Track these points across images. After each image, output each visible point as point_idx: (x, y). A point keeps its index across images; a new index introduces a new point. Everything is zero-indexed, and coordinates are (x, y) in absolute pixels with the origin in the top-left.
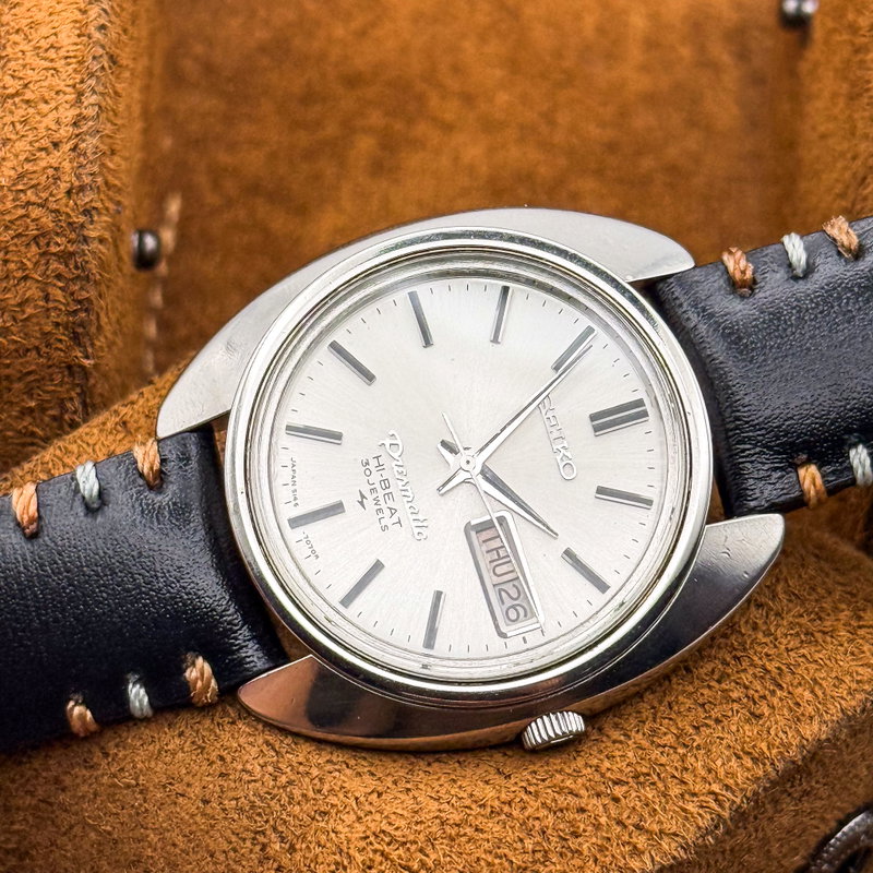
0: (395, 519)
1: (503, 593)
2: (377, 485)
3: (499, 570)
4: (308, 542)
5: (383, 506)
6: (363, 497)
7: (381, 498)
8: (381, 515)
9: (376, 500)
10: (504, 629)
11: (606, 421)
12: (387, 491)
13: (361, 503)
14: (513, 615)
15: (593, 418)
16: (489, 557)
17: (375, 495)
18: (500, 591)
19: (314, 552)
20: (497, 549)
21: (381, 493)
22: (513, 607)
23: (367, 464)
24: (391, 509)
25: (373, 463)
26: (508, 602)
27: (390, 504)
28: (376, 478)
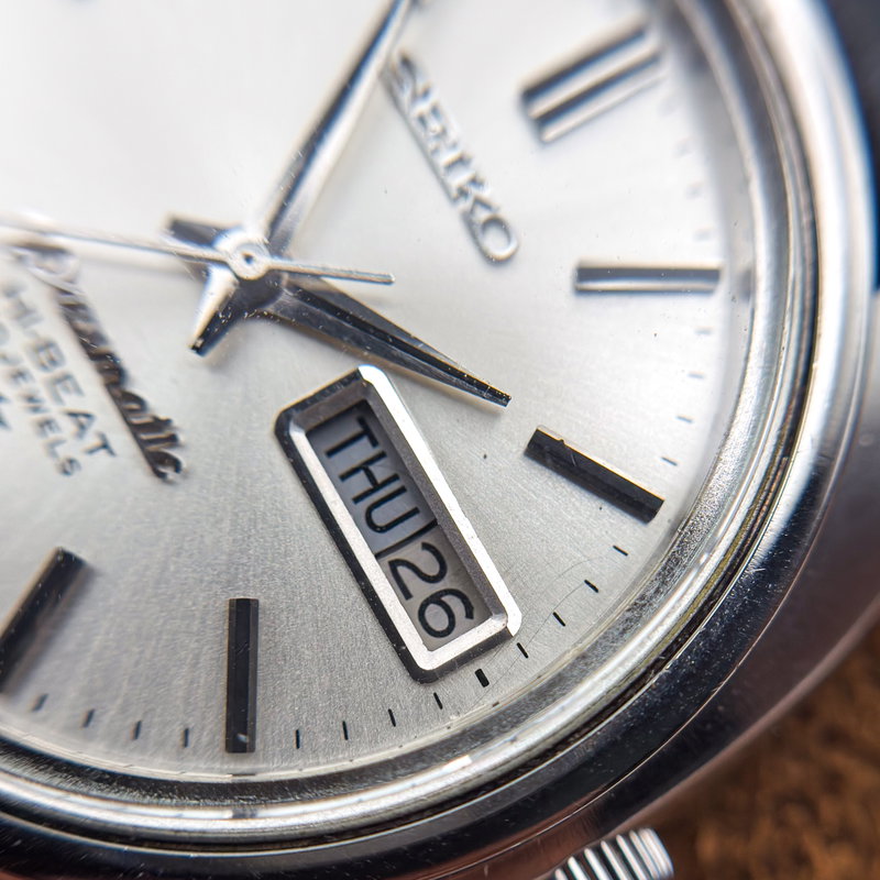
0: (91, 439)
1: (402, 571)
2: (27, 364)
3: (380, 517)
5: (53, 410)
7: (43, 394)
8: (52, 436)
10: (427, 660)
11: (558, 103)
12: (58, 371)
14: (436, 617)
17: (26, 389)
18: (394, 565)
20: (365, 467)
21: (39, 381)
22: (436, 599)
24: (73, 415)
26: (422, 590)
27: (72, 402)
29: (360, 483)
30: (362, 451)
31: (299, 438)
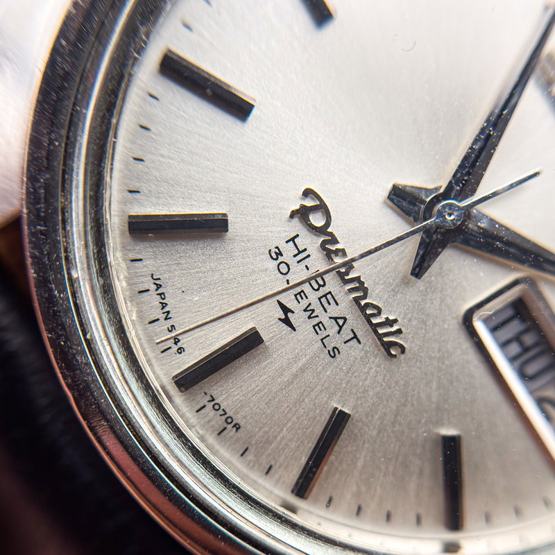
0: (346, 333)
4: (216, 407)
5: (324, 318)
6: (286, 310)
7: (315, 305)
9: (309, 310)
12: (323, 291)
13: (286, 321)
17: (304, 303)
19: (229, 420)
20: (517, 338)
23: (279, 254)
24: (336, 319)
25: (288, 251)
27: (334, 311)
28: (299, 274)
31: (480, 327)
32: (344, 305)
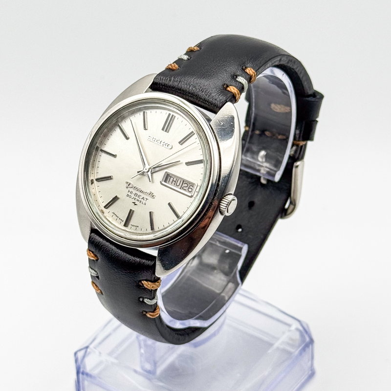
0: (145, 199)
1: (184, 188)
2: (135, 197)
3: (178, 184)
4: (133, 226)
5: (140, 200)
6: (134, 203)
7: (138, 199)
9: (138, 200)
10: (190, 195)
11: (167, 127)
12: (138, 196)
13: (135, 204)
14: (190, 190)
15: (163, 129)
16: (173, 184)
17: (136, 200)
18: (182, 188)
19: (136, 226)
20: (173, 180)
21: (137, 198)
22: (189, 188)
23: (128, 195)
25: (129, 193)
26: (186, 188)
27: (141, 197)
28: (133, 196)
29: (174, 182)
30: (172, 179)
31: (163, 183)
32: (143, 195)
